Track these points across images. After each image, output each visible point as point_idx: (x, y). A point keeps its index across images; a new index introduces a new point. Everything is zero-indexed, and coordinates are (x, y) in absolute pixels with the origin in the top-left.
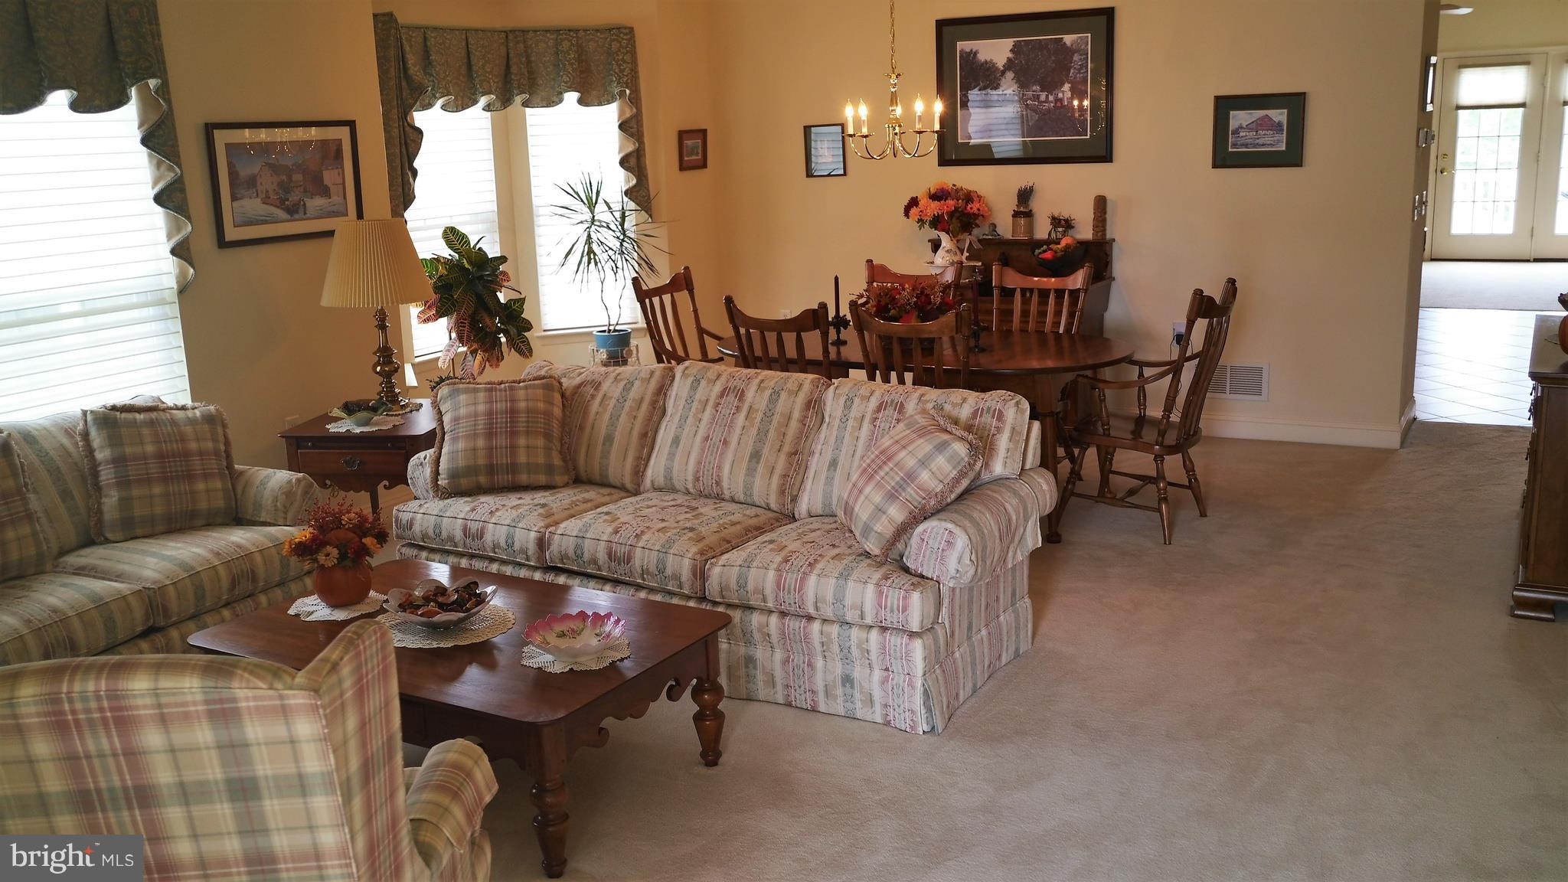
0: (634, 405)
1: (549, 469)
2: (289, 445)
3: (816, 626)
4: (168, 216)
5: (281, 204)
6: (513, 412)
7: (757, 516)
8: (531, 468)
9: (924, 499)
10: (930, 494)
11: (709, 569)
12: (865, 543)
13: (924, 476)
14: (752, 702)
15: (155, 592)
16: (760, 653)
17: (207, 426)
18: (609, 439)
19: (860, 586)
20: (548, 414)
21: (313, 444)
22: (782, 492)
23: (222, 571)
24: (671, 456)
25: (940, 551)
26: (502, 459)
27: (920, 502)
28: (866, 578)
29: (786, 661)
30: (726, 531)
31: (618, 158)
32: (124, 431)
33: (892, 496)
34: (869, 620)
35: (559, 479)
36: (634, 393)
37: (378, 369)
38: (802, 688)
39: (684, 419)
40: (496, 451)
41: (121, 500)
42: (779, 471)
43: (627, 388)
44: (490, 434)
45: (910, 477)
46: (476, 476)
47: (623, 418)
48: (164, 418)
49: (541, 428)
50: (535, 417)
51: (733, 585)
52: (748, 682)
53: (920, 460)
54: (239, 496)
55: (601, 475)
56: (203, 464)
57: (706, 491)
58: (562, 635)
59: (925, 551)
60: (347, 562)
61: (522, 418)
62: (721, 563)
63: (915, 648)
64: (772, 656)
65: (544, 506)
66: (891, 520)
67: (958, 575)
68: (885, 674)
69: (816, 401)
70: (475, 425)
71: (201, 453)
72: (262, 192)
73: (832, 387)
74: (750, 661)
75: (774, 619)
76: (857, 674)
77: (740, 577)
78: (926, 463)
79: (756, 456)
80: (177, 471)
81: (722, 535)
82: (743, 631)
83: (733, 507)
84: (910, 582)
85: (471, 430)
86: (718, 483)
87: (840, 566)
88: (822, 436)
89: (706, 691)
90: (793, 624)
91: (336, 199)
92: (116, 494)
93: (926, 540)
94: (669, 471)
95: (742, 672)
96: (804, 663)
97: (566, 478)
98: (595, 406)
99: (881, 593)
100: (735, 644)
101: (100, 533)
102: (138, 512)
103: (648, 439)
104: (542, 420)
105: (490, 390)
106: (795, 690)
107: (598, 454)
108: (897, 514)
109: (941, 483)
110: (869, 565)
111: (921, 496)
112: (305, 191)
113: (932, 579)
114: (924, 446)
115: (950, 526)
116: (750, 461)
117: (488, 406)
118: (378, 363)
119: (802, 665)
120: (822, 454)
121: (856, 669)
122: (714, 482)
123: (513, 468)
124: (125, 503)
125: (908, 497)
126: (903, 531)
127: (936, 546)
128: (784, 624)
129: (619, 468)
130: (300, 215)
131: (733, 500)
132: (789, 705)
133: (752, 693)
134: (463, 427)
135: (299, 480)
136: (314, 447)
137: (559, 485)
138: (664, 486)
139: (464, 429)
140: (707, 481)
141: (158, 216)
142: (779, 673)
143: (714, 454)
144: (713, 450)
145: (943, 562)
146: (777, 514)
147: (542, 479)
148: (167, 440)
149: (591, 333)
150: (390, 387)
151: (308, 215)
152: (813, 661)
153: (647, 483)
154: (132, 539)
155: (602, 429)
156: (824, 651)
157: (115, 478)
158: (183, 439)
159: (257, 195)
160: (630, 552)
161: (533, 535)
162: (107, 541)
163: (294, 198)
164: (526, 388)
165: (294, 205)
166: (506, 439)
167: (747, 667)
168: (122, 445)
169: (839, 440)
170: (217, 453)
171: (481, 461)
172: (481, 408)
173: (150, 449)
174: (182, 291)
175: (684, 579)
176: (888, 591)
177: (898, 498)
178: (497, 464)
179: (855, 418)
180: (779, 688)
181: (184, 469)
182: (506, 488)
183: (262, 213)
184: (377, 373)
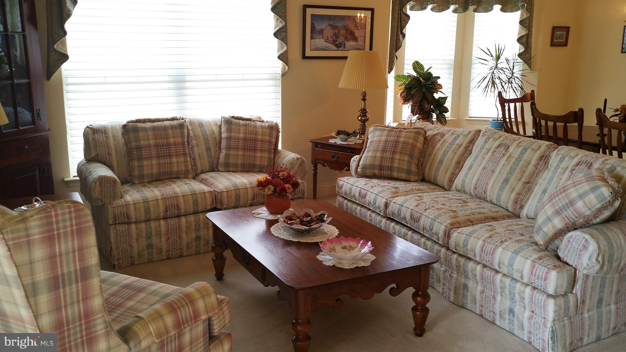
0: (457, 147)
1: (409, 172)
2: (313, 145)
3: (499, 276)
4: (279, 42)
5: (334, 43)
6: (397, 142)
7: (497, 212)
8: (400, 170)
9: (577, 217)
10: (580, 215)
11: (452, 233)
12: (536, 237)
13: (580, 205)
14: (463, 309)
15: (218, 193)
16: (471, 284)
17: (268, 130)
18: (441, 162)
19: (524, 259)
20: (414, 146)
21: (321, 146)
22: (516, 202)
23: (250, 191)
24: (467, 174)
25: (579, 250)
26: (387, 163)
27: (574, 219)
28: (528, 256)
29: (482, 292)
30: (474, 216)
31: (517, 37)
32: (233, 127)
33: (558, 213)
34: (525, 280)
35: (412, 178)
36: (458, 142)
37: (360, 118)
38: (489, 309)
39: (477, 156)
40: (385, 159)
41: (226, 155)
42: (517, 190)
43: (455, 139)
44: (384, 151)
45: (572, 203)
46: (374, 169)
47: (450, 152)
48: (252, 124)
49: (408, 151)
50: (406, 146)
51: (461, 244)
52: (463, 298)
53: (579, 195)
54: (275, 162)
55: (434, 179)
56: (262, 145)
57: (479, 195)
58: (344, 248)
59: (570, 248)
60: (276, 194)
61: (400, 145)
62: (458, 231)
63: (549, 304)
64: (476, 287)
65: (396, 188)
66: (554, 226)
67: (588, 267)
68: (532, 314)
69: (546, 156)
70: (378, 146)
71: (262, 141)
72: (325, 36)
73: (557, 150)
74: (465, 287)
75: (479, 267)
76: (517, 309)
77: (465, 240)
78: (582, 197)
79: (506, 181)
80: (250, 147)
81: (469, 217)
82: (464, 270)
83: (489, 205)
84: (554, 265)
85: (375, 148)
86: (485, 192)
87: (517, 246)
88: (544, 176)
89: (419, 296)
90: (488, 273)
91: (360, 43)
92: (224, 152)
93: (571, 242)
94: (464, 181)
95: (461, 291)
96: (491, 295)
97: (416, 178)
98: (438, 145)
99: (533, 267)
100: (460, 276)
101: (217, 167)
102: (231, 161)
103: (459, 165)
104: (410, 148)
105: (390, 131)
106: (485, 309)
107: (434, 169)
108: (558, 223)
109: (590, 211)
110: (534, 250)
111: (575, 215)
112: (346, 38)
113: (572, 266)
114: (586, 187)
115: (587, 237)
116: (503, 183)
117: (386, 138)
118: (360, 116)
119: (490, 296)
120: (541, 185)
121: (517, 307)
122: (483, 191)
123: (391, 168)
124: (227, 156)
125: (567, 215)
126: (560, 234)
127: (576, 247)
128: (483, 271)
129: (443, 177)
130: (342, 48)
131: (491, 202)
132: (482, 316)
133: (464, 304)
134: (373, 146)
135: (298, 159)
136: (322, 147)
137: (412, 180)
138: (461, 189)
139: (373, 147)
140: (480, 190)
141: (275, 42)
142: (478, 297)
143: (486, 177)
144: (486, 175)
145: (580, 258)
146: (511, 213)
147: (404, 176)
148: (250, 133)
149: (489, 121)
150: (364, 127)
151: (346, 49)
152: (496, 295)
153: (454, 187)
154: (228, 171)
155: (439, 157)
156: (502, 292)
157: (226, 145)
158: (256, 133)
159: (323, 38)
160: (420, 217)
161: (384, 200)
162: (219, 171)
163: (340, 40)
164: (407, 132)
165: (340, 44)
166: (390, 154)
167: (464, 289)
168: (231, 132)
169: (551, 178)
170: (270, 142)
171: (377, 163)
172: (383, 138)
173: (241, 135)
174: (283, 75)
175: (440, 236)
176: (538, 267)
177: (561, 214)
178: (384, 165)
179: (563, 168)
180: (478, 305)
181: (253, 146)
182: (387, 178)
183: (324, 46)
184: (359, 120)
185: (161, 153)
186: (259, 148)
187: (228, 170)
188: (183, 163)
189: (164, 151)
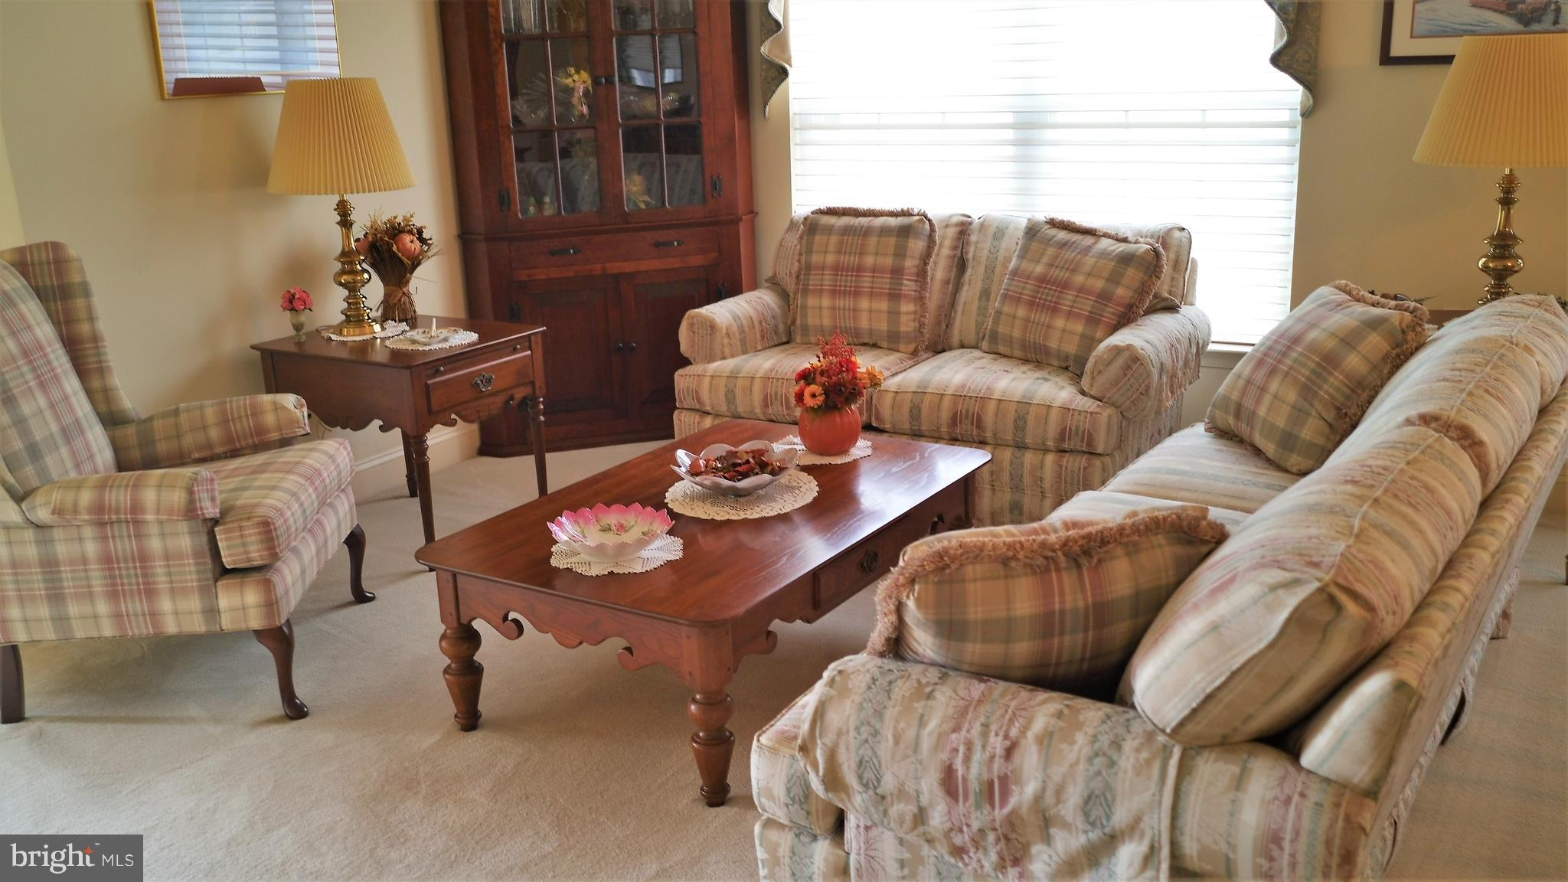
185: (840, 286)
186: (1066, 306)
187: (996, 351)
188: (886, 314)
189: (846, 281)
